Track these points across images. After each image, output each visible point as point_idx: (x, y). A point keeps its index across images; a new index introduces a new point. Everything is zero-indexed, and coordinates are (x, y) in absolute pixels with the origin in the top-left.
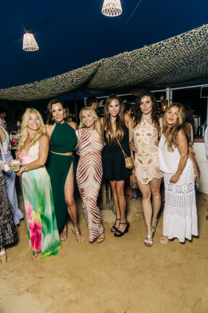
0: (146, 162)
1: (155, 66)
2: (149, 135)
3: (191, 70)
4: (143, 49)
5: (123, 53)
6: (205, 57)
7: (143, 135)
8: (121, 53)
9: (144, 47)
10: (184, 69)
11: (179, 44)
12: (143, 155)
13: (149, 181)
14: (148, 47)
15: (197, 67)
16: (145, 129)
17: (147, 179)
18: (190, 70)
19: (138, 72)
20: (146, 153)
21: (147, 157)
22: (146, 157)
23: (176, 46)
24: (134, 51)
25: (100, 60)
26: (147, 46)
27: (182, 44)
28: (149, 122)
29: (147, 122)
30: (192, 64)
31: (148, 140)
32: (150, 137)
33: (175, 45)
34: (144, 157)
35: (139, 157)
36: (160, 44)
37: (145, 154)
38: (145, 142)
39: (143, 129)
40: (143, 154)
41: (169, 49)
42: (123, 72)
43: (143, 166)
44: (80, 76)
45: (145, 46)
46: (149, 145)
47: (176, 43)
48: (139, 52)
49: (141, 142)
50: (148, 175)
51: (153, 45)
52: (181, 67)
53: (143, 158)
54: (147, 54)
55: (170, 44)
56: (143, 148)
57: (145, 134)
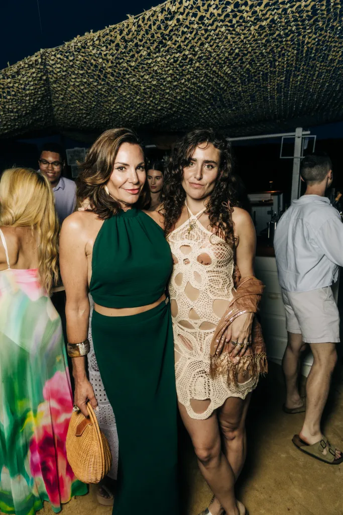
0: (204, 347)
1: (169, 79)
2: (204, 260)
3: (254, 97)
4: (126, 25)
5: (84, 35)
6: (280, 60)
7: (186, 261)
8: (78, 36)
9: (127, 18)
10: (240, 92)
11: (209, 13)
12: (194, 325)
13: (213, 407)
14: (136, 18)
15: (266, 87)
16: (192, 243)
17: (209, 400)
18: (252, 96)
19: (137, 93)
20: (205, 320)
21: (207, 331)
22: (203, 331)
23: (202, 18)
24: (107, 30)
25: (36, 54)
26: (133, 16)
27: (215, 12)
28: (203, 223)
29: (198, 223)
30: (254, 79)
31: (205, 277)
32: (209, 268)
33: (199, 14)
34: (197, 330)
35: (183, 330)
36: (163, 10)
37: (199, 322)
38: (194, 284)
39: (186, 242)
40: (192, 322)
41: (187, 26)
42: (104, 90)
43: (193, 359)
44: (5, 95)
45: (128, 15)
46: (209, 293)
47: (201, 8)
48: (120, 35)
49: (184, 284)
50: (211, 388)
51: (148, 13)
52: (232, 87)
53: (194, 334)
54: (141, 41)
55: (187, 11)
56: (191, 303)
57: (192, 257)
